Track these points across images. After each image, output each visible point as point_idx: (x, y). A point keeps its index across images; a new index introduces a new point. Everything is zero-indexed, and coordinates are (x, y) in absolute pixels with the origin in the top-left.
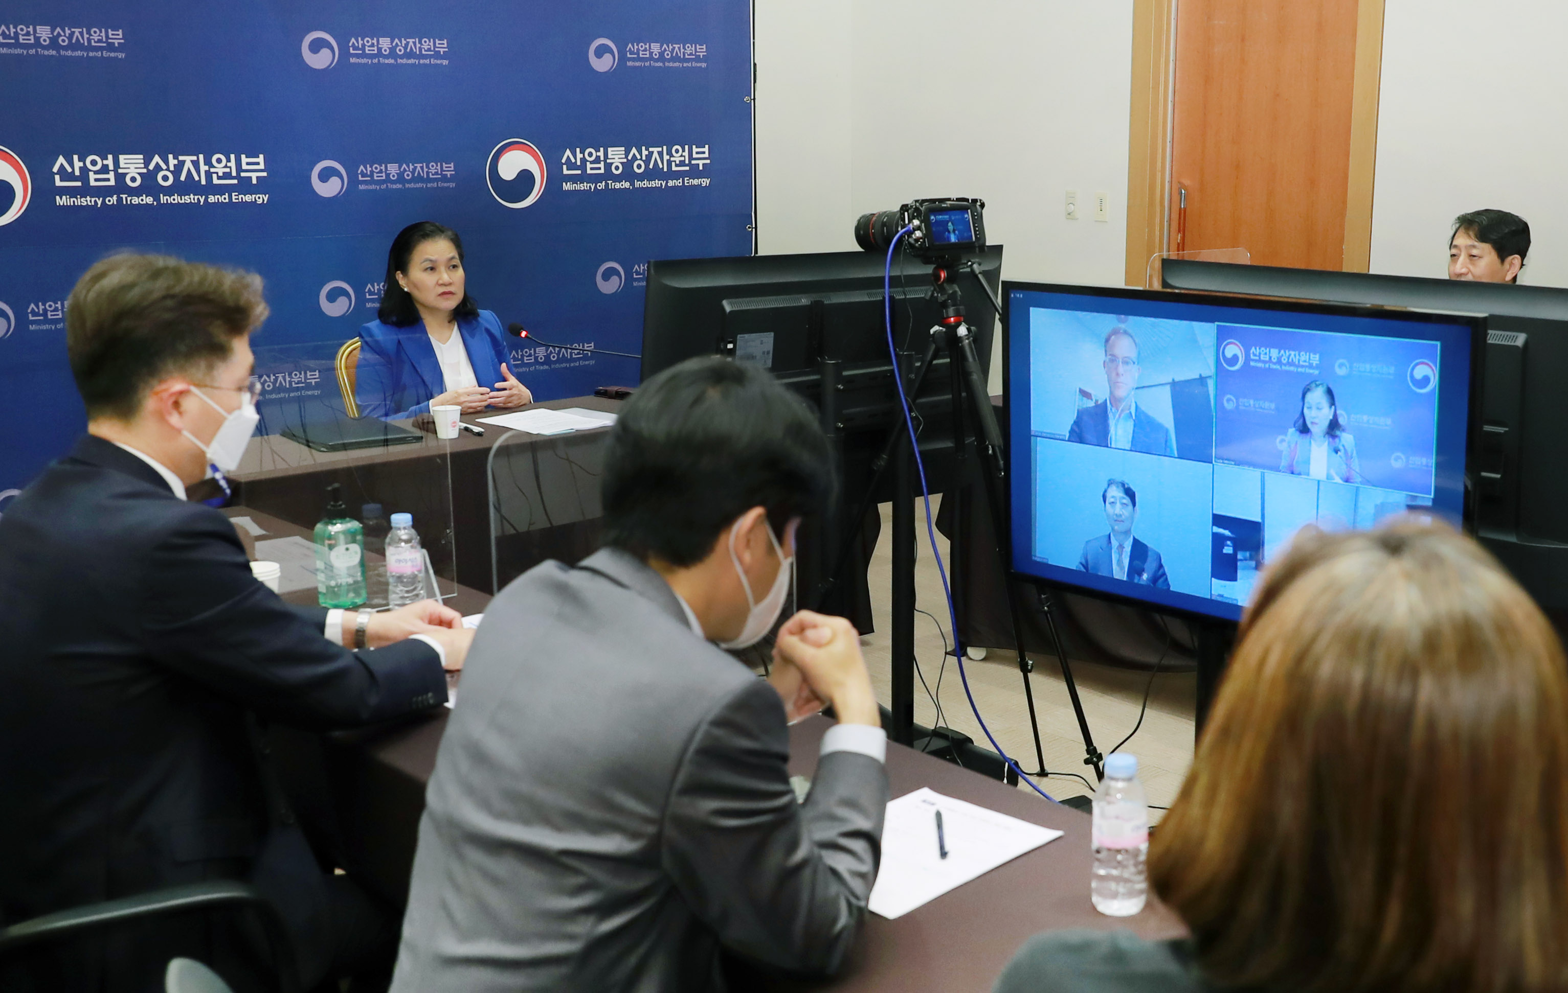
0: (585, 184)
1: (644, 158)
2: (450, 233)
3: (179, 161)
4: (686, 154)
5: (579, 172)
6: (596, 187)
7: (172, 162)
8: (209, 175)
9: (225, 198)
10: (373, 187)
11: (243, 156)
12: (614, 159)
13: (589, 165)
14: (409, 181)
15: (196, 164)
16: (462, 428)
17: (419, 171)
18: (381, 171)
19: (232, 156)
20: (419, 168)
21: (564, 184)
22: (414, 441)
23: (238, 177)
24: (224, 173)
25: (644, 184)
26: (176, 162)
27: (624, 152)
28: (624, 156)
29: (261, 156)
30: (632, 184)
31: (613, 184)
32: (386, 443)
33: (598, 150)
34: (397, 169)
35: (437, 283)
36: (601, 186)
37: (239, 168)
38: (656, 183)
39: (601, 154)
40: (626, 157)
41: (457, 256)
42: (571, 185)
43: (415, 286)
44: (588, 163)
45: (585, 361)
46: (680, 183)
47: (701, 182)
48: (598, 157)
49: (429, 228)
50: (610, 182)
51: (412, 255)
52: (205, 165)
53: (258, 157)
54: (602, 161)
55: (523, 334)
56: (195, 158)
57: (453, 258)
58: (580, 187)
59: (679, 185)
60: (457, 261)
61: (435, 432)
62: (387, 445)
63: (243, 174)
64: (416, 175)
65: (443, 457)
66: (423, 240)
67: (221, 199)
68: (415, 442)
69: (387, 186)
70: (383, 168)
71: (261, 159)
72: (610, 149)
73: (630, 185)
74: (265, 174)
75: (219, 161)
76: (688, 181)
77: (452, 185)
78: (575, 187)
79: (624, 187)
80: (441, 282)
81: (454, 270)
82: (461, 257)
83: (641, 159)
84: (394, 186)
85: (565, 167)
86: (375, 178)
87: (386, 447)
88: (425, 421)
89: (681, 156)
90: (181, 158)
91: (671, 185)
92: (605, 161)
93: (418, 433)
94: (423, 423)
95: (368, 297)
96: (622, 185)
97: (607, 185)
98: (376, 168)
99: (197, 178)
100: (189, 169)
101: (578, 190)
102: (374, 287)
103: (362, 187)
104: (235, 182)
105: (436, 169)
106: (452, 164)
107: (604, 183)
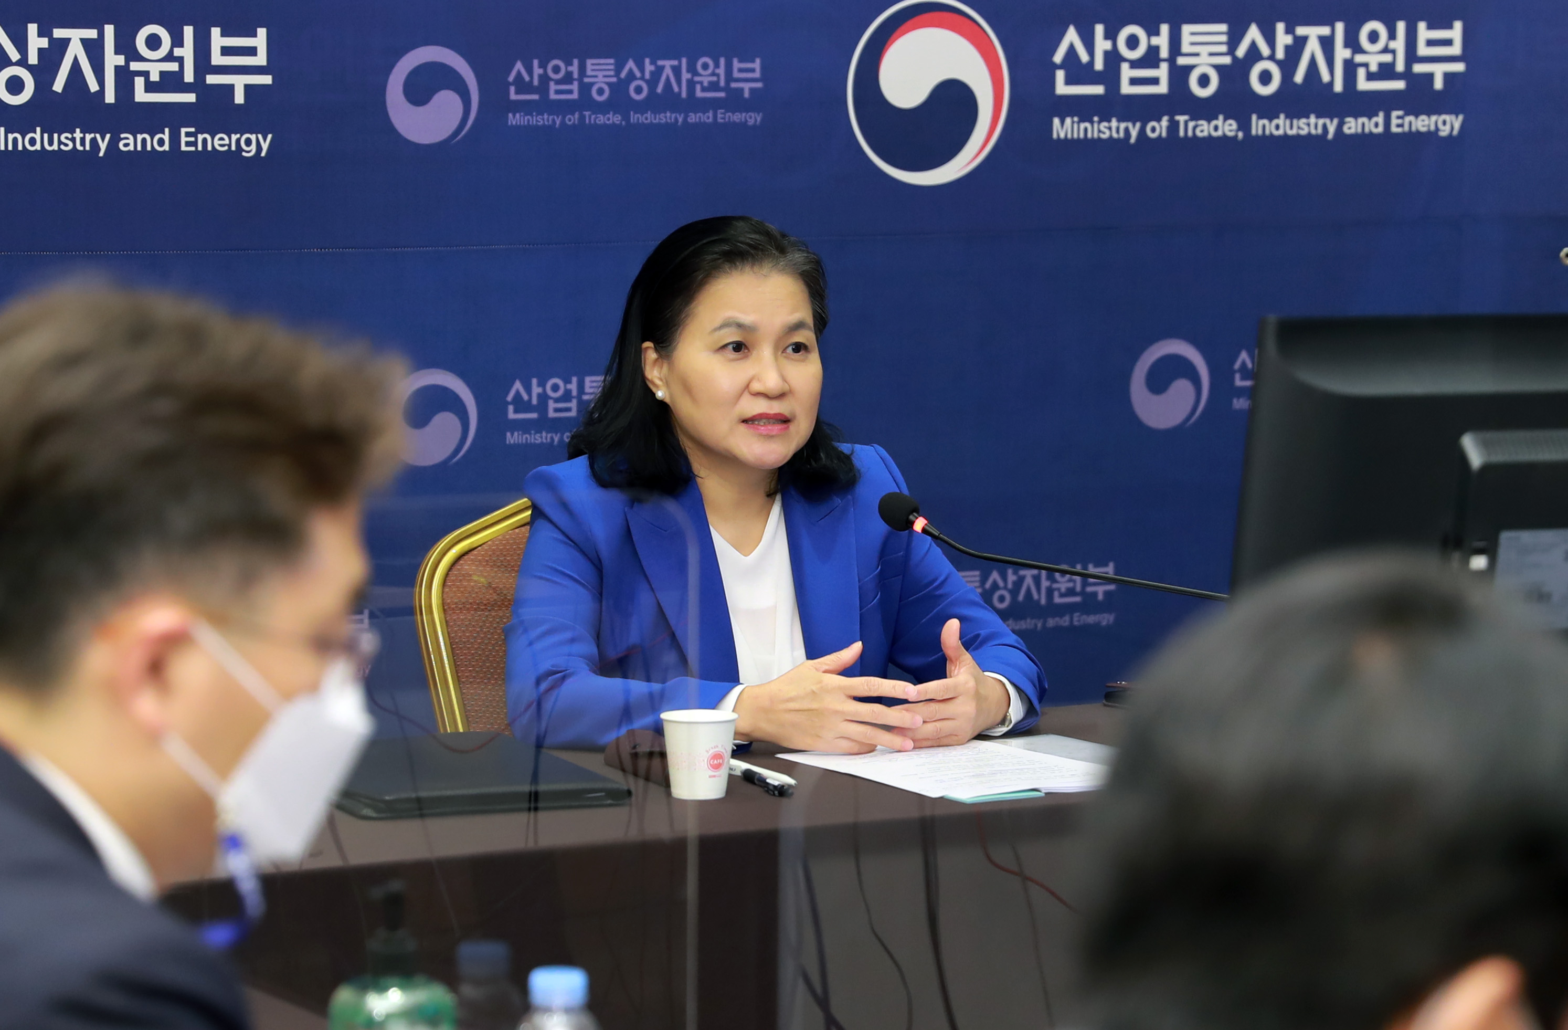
0: (1114, 123)
1: (1280, 54)
2: (798, 257)
3: (52, 41)
4: (1399, 44)
5: (1099, 90)
6: (1142, 131)
7: (36, 42)
8: (124, 77)
9: (161, 142)
10: (543, 120)
11: (216, 32)
12: (1197, 55)
13: (1126, 73)
14: (641, 107)
15: (94, 49)
16: (738, 773)
17: (668, 79)
18: (568, 79)
19: (188, 32)
20: (668, 71)
21: (1056, 121)
22: (609, 802)
23: (199, 86)
24: (162, 74)
25: (1277, 127)
26: (44, 43)
27: (1224, 38)
28: (1224, 48)
29: (262, 32)
30: (1244, 125)
31: (1191, 124)
32: (534, 802)
33: (1153, 31)
34: (612, 73)
35: (747, 386)
36: (1159, 128)
37: (203, 64)
38: (1309, 125)
39: (1162, 41)
40: (1231, 51)
41: (810, 320)
42: (1076, 126)
43: (688, 389)
44: (1125, 67)
45: (1088, 613)
46: (1377, 125)
47: (1436, 123)
48: (1153, 51)
49: (744, 234)
50: (1181, 119)
51: (692, 306)
52: (117, 52)
53: (255, 35)
54: (1164, 60)
55: (920, 524)
56: (92, 34)
57: (799, 326)
58: (1100, 131)
59: (1375, 131)
60: (807, 336)
61: (665, 782)
62: (536, 809)
63: (211, 79)
64: (659, 89)
65: (678, 846)
66: (727, 266)
67: (152, 143)
68: (610, 805)
69: (582, 117)
70: (574, 68)
71: (260, 40)
72: (1187, 29)
73: (1239, 129)
74: (267, 80)
75: (153, 42)
76: (1400, 121)
77: (754, 119)
78: (1086, 130)
79: (1220, 133)
80: (756, 386)
81: (797, 355)
82: (821, 323)
83: (1272, 58)
84: (601, 119)
85: (1060, 75)
86: (553, 96)
87: (532, 814)
88: (640, 750)
89: (1386, 50)
90: (58, 33)
91: (1353, 131)
92: (1172, 60)
93: (618, 780)
94: (635, 756)
95: (512, 415)
96: (1216, 128)
97: (1173, 126)
98: (556, 69)
99: (94, 86)
100: (76, 59)
101: (1093, 139)
102: (528, 390)
103: (515, 119)
104: (191, 98)
105: (713, 74)
106: (758, 61)
107: (1165, 122)
